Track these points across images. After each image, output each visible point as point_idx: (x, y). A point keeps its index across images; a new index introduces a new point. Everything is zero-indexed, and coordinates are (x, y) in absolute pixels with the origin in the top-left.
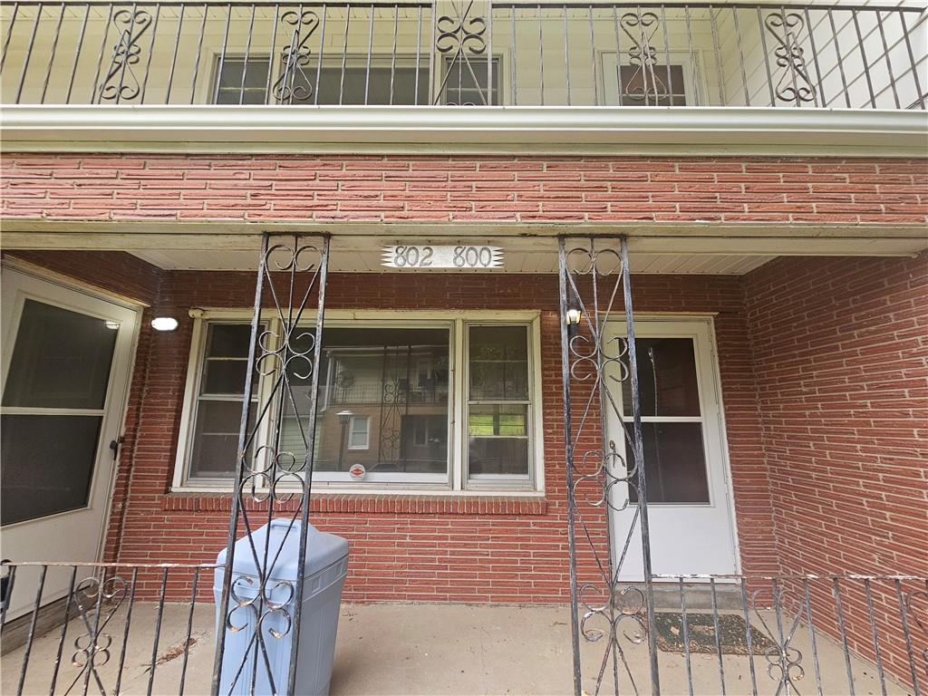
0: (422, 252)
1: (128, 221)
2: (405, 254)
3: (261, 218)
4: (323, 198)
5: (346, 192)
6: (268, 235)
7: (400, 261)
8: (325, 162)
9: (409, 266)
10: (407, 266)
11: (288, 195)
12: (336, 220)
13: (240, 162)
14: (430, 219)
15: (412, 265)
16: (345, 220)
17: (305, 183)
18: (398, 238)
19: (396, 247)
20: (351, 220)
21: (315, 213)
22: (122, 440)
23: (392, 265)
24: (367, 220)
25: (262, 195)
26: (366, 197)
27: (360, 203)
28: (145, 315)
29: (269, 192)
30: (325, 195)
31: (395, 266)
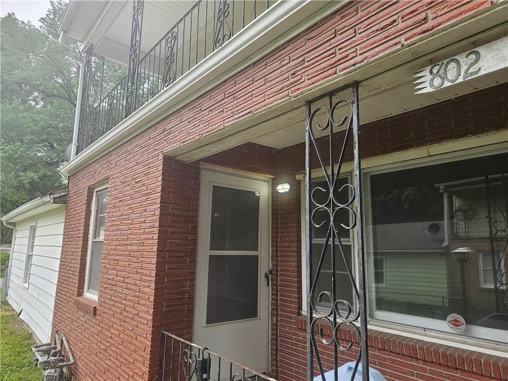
0: (464, 60)
1: (232, 125)
2: (442, 71)
3: (300, 91)
4: (344, 50)
5: (363, 34)
6: (309, 103)
7: (437, 82)
8: (342, 15)
9: (450, 84)
10: (447, 84)
11: (316, 62)
12: (357, 66)
13: (283, 52)
14: (464, 16)
15: (452, 81)
16: (366, 62)
17: (328, 44)
18: (431, 56)
19: (429, 68)
20: (371, 60)
21: (339, 68)
22: (271, 272)
23: (429, 90)
24: (387, 52)
25: (299, 71)
26: (383, 28)
27: (378, 37)
28: (273, 184)
29: (303, 66)
30: (345, 47)
31: (432, 90)
